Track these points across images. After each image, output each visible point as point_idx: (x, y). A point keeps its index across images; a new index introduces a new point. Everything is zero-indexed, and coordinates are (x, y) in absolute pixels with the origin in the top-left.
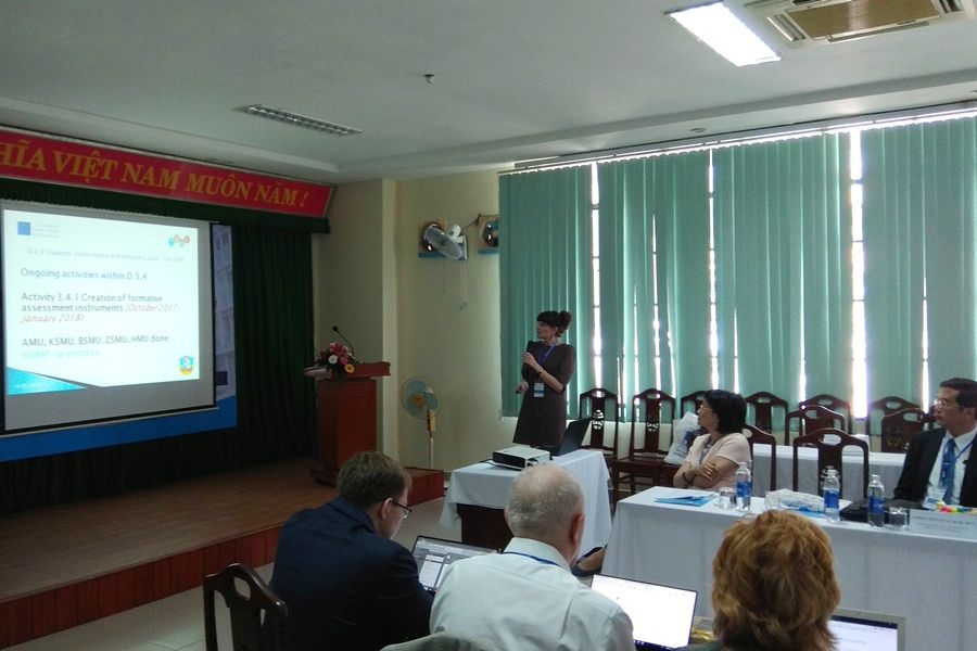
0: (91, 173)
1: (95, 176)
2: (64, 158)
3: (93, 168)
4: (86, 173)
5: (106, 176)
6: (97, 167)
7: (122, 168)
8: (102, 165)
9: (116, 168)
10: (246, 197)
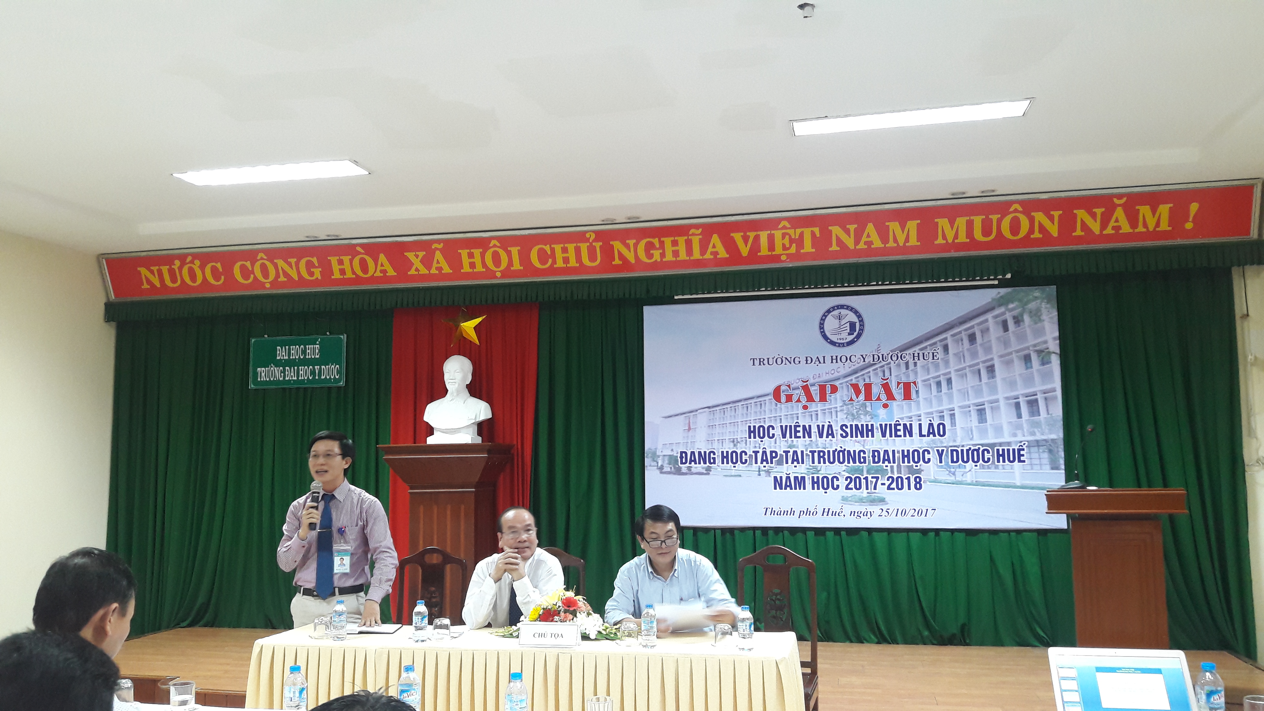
0: (785, 248)
1: (793, 250)
2: (746, 239)
3: (787, 241)
4: (778, 250)
5: (808, 248)
7: (827, 235)
8: (797, 237)
9: (818, 235)
10: (1055, 234)
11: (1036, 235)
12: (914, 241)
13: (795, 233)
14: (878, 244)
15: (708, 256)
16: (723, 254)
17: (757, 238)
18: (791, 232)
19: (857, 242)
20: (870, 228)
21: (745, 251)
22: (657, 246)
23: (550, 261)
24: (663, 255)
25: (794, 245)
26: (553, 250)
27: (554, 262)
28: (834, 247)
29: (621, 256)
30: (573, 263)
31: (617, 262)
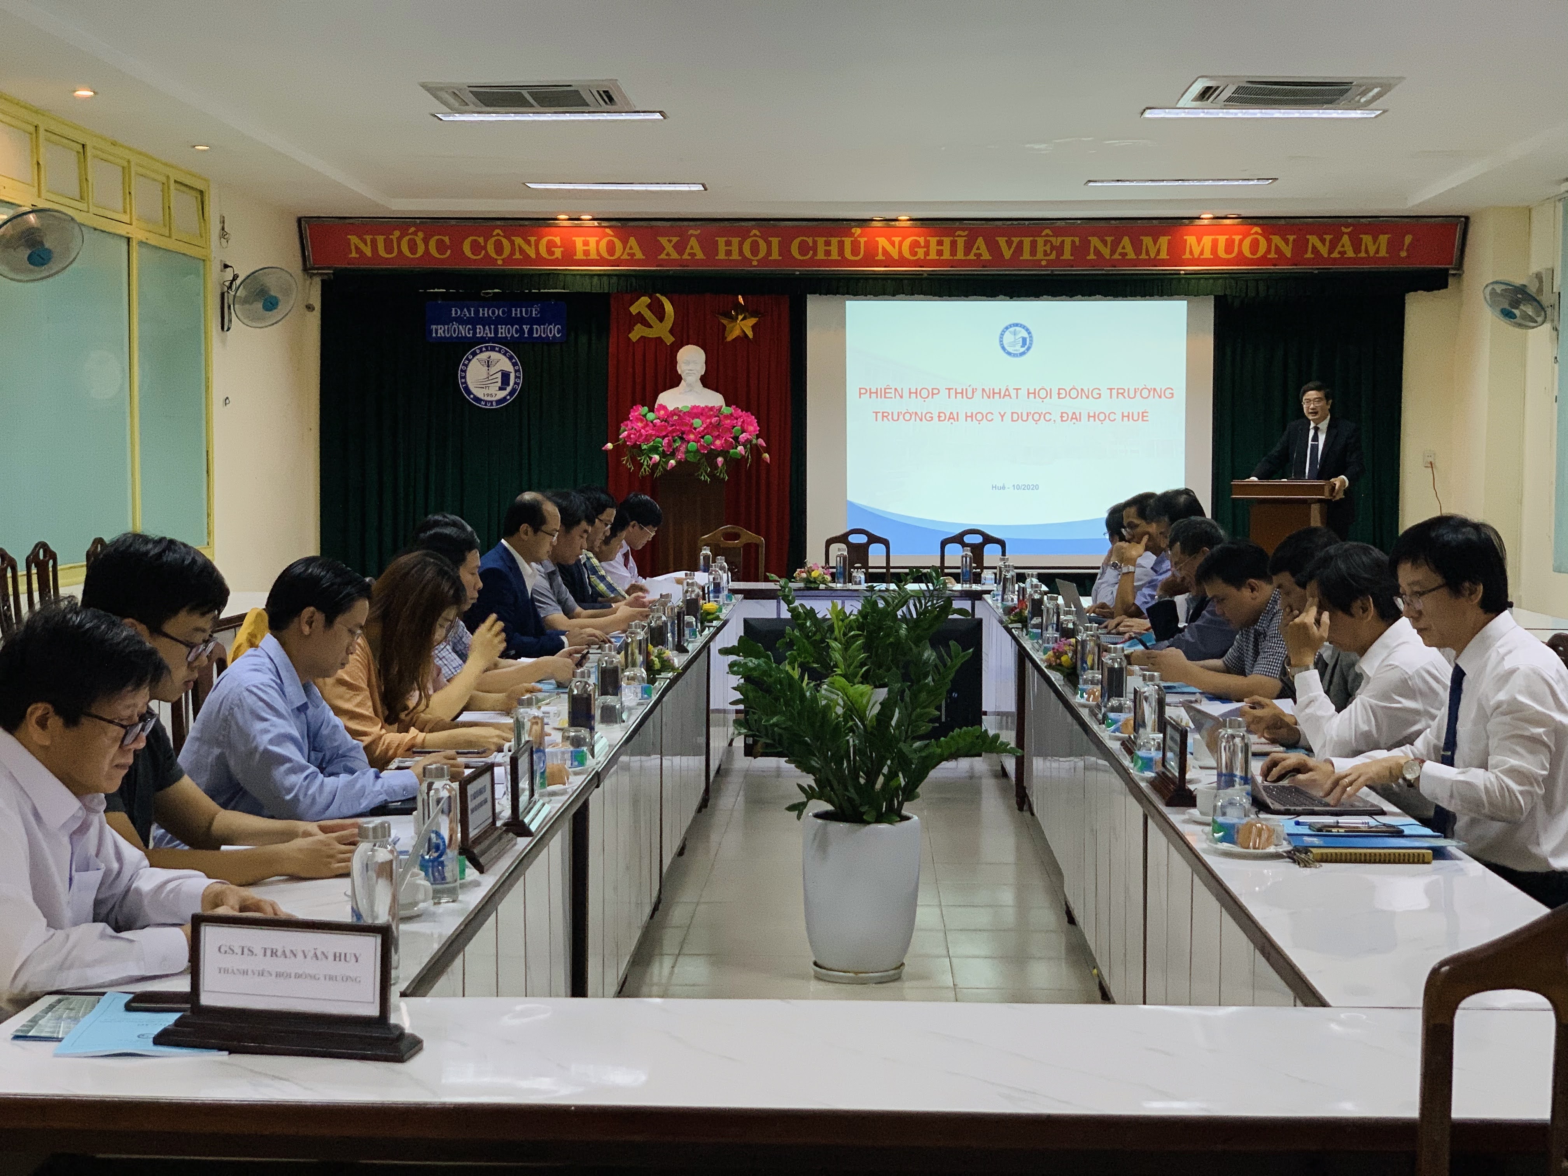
0: (1046, 254)
2: (1009, 243)
3: (1048, 248)
4: (1040, 255)
6: (1053, 248)
7: (1086, 244)
8: (1058, 245)
9: (1077, 244)
10: (1289, 255)
11: (1272, 255)
12: (1164, 255)
13: (1056, 241)
14: (1131, 255)
15: (972, 257)
16: (986, 256)
17: (1021, 243)
18: (1053, 239)
19: (1113, 253)
20: (1126, 241)
21: (1007, 254)
22: (922, 244)
23: (811, 252)
24: (927, 254)
25: (1054, 252)
28: (1092, 256)
29: (885, 252)
30: (835, 256)
31: (880, 257)
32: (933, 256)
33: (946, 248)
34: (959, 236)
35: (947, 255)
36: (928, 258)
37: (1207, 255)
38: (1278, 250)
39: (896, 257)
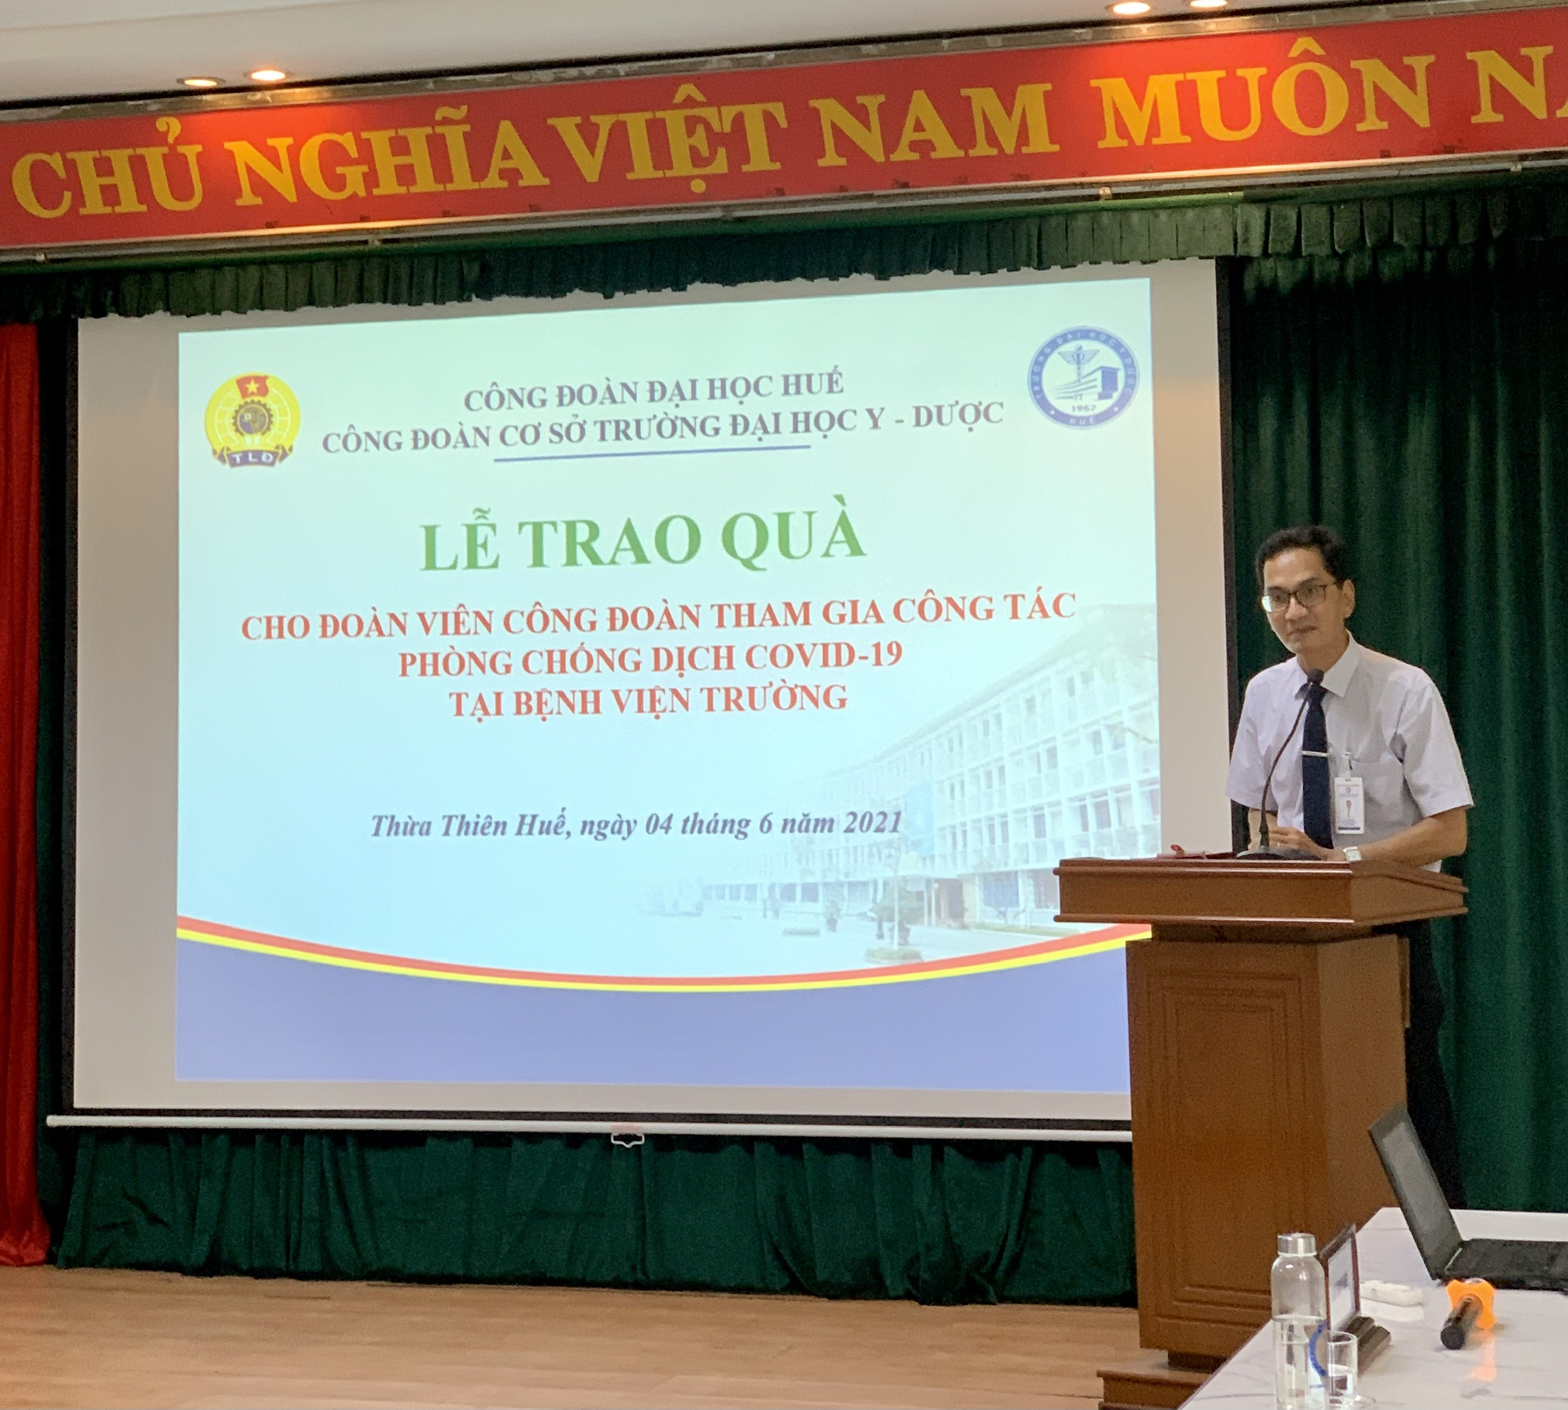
0: (697, 159)
1: (720, 165)
2: (589, 134)
3: (701, 141)
4: (682, 166)
5: (760, 159)
6: (715, 139)
7: (807, 121)
8: (727, 129)
9: (783, 123)
10: (1423, 120)
11: (1371, 123)
12: (1040, 142)
13: (722, 118)
14: (946, 148)
15: (493, 181)
16: (532, 176)
17: (619, 133)
18: (709, 113)
19: (891, 143)
20: (921, 105)
21: (590, 166)
22: (354, 153)
23: (68, 195)
24: (371, 179)
25: (722, 152)
26: (71, 167)
27: (79, 199)
28: (831, 159)
29: (259, 184)
30: (129, 203)
31: (248, 198)
32: (389, 185)
33: (420, 158)
34: (447, 121)
35: (425, 182)
36: (376, 192)
37: (1171, 133)
38: (1386, 106)
39: (291, 196)
